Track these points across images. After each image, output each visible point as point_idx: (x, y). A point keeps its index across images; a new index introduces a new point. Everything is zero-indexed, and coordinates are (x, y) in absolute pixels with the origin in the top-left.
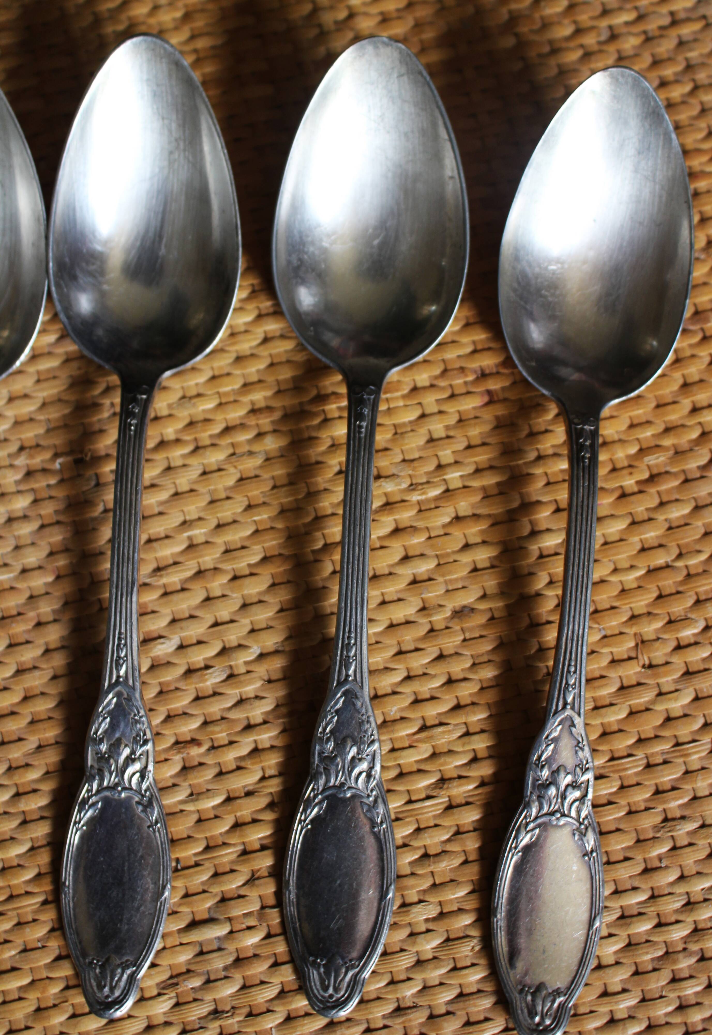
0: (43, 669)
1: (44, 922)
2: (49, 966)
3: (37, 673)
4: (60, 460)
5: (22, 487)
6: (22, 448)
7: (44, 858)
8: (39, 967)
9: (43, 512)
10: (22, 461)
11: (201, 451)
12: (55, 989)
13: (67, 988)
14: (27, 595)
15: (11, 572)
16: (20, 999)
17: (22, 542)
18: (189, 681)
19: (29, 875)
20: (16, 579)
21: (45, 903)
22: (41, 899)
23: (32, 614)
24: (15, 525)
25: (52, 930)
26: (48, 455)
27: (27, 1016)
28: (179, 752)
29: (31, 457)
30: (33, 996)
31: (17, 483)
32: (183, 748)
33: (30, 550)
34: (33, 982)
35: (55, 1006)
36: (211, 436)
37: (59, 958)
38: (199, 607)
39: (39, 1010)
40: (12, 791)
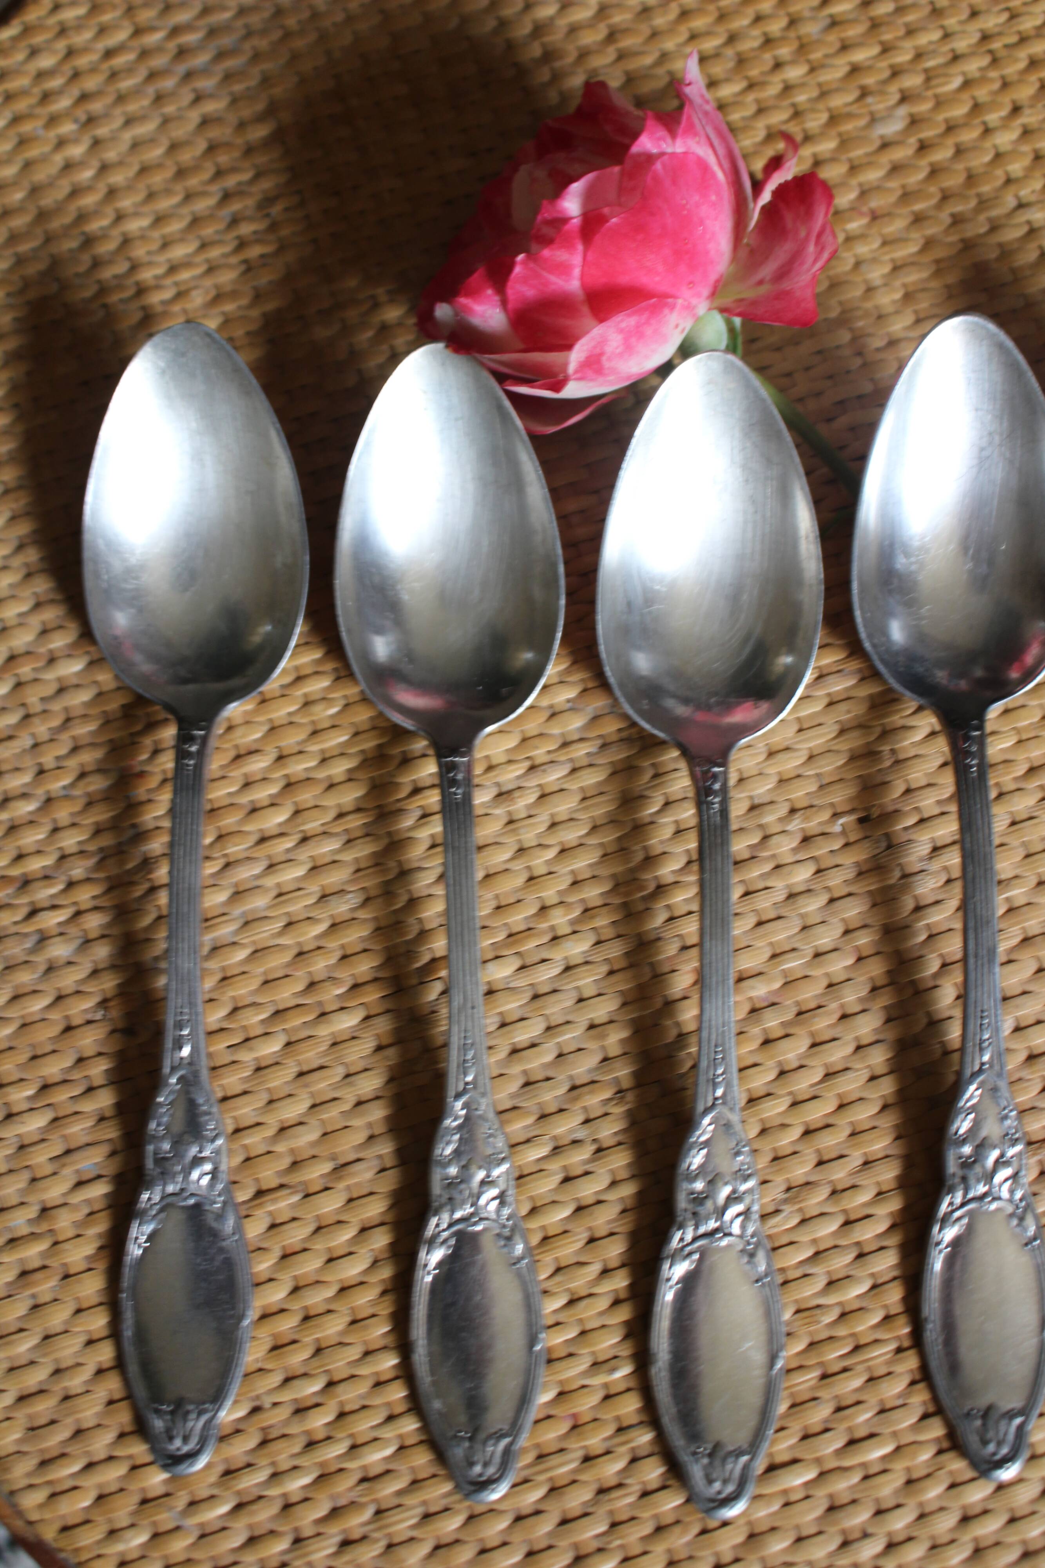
0: (857, 1070)
1: (901, 1374)
2: (915, 1428)
3: (850, 1075)
4: (842, 821)
5: (800, 857)
6: (793, 811)
7: (894, 1296)
8: (902, 1430)
9: (831, 883)
10: (796, 825)
11: (1008, 797)
12: (925, 1455)
13: (940, 1452)
14: (825, 983)
15: (803, 957)
16: (885, 1471)
17: (810, 921)
18: (1035, 1068)
19: (876, 1318)
20: (808, 964)
21: (899, 1350)
22: (893, 1346)
23: (834, 1006)
24: (801, 901)
25: (913, 1383)
26: (826, 815)
27: (897, 1492)
28: (1034, 1155)
29: (807, 819)
30: (899, 1466)
31: (795, 850)
32: (1040, 1148)
33: (821, 929)
34: (898, 1449)
35: (928, 1475)
36: (1016, 779)
37: (925, 1417)
38: (1030, 980)
39: (909, 1482)
40: (840, 1220)
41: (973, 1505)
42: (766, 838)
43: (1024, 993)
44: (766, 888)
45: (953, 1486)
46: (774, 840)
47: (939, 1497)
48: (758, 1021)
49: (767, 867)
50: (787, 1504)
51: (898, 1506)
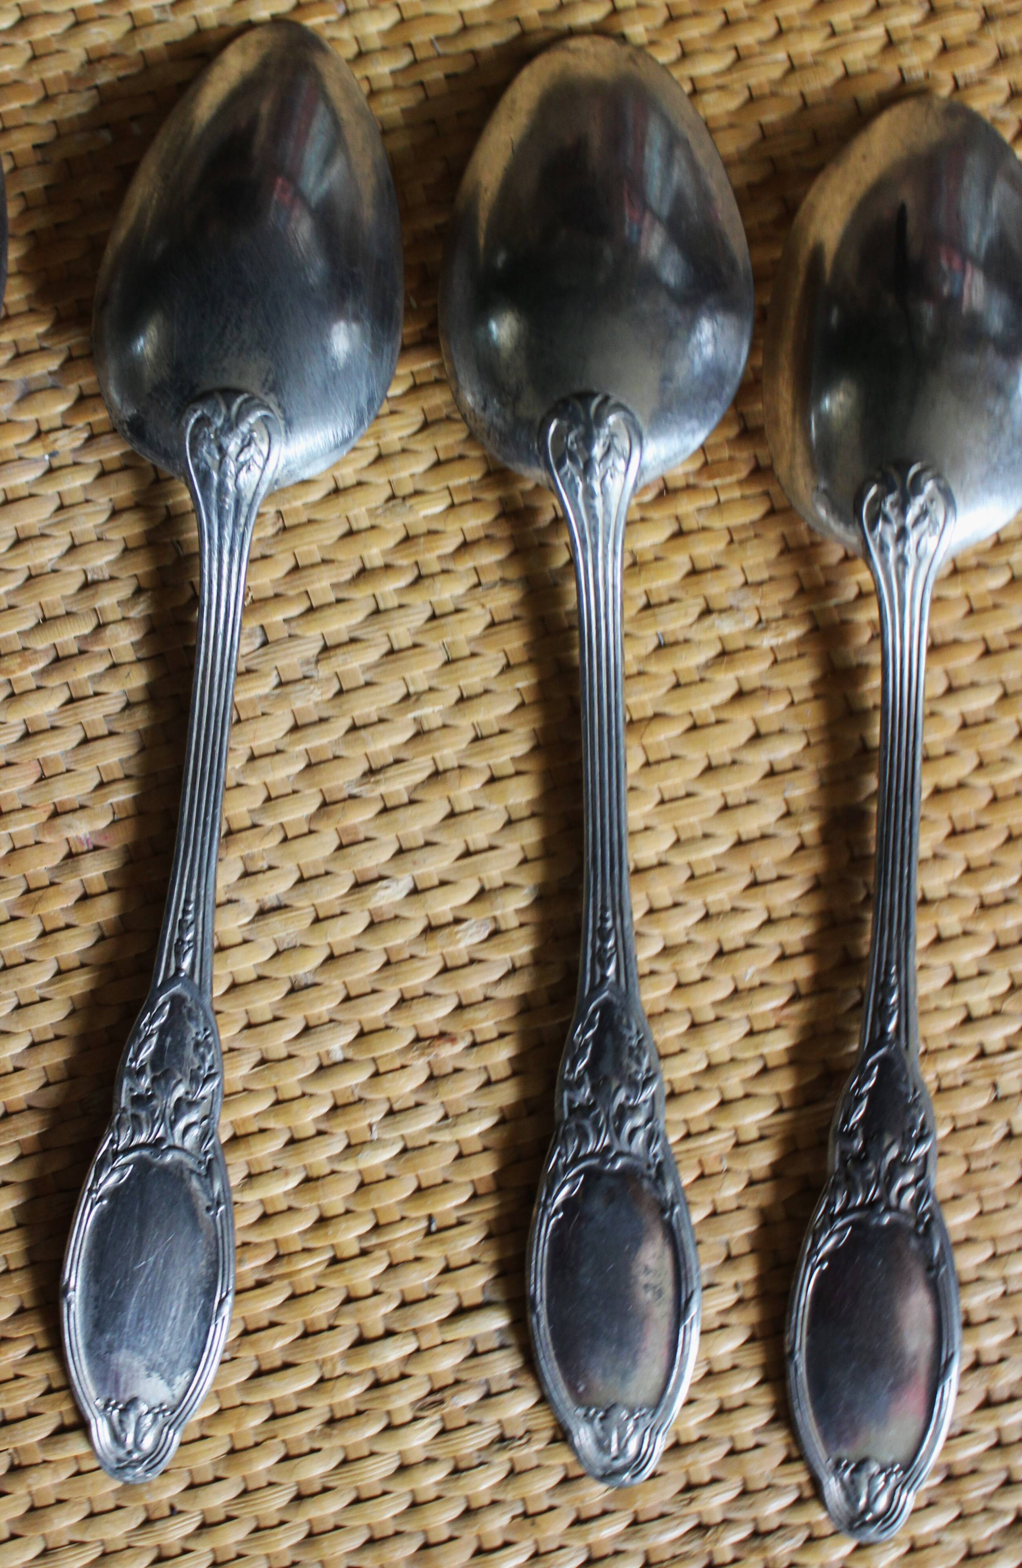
41: (310, 1481)
42: (100, 627)
43: (428, 844)
44: (96, 694)
45: (286, 1458)
46: (109, 631)
47: (269, 1470)
48: (75, 871)
49: (100, 666)
50: (78, 1473)
51: (217, 1479)
